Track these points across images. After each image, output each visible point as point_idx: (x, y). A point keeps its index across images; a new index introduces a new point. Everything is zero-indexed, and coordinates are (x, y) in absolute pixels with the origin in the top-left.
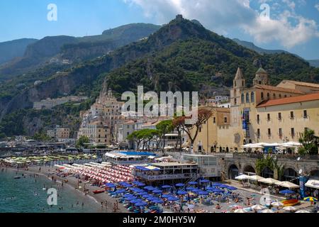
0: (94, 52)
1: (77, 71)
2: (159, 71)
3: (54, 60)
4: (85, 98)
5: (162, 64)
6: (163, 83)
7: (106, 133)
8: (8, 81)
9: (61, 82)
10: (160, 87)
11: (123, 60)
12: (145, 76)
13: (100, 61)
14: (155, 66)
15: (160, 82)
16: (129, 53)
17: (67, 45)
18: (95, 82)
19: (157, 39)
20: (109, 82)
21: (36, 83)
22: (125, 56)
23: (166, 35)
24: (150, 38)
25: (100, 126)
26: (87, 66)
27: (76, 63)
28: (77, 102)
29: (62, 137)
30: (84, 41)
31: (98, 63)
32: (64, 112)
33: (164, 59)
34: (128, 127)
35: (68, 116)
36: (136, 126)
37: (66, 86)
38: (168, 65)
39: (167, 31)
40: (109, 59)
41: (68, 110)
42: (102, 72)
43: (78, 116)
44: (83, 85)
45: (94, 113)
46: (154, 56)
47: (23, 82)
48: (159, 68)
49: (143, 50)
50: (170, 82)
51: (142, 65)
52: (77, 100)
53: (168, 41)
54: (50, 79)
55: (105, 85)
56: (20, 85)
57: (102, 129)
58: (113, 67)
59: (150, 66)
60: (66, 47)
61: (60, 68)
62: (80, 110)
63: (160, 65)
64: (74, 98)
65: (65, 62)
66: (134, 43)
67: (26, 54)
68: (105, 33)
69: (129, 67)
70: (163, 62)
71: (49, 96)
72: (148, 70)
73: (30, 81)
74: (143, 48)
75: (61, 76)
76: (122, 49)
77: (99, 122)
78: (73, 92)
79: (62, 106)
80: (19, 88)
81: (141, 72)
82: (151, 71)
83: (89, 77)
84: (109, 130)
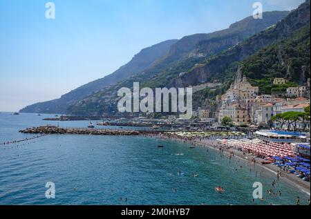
0: (224, 44)
1: (212, 62)
2: (291, 56)
3: (192, 54)
4: (220, 84)
5: (294, 49)
6: (296, 68)
7: (244, 114)
8: (159, 74)
9: (199, 72)
10: (293, 71)
11: (251, 49)
12: (277, 62)
13: (230, 52)
14: (287, 52)
15: (293, 66)
16: (258, 42)
17: (201, 41)
18: (226, 71)
19: (286, 25)
20: (243, 70)
21: (180, 74)
22: (254, 45)
23: (295, 20)
24: (278, 25)
25: (239, 108)
26: (220, 57)
27: (209, 55)
28: (213, 88)
29: (203, 117)
30: (215, 36)
31: (229, 54)
32: (203, 97)
33: (295, 44)
34: (267, 109)
35: (206, 100)
36: (274, 109)
37: (204, 76)
38: (301, 49)
39: (297, 15)
40: (238, 50)
41: (206, 95)
42: (233, 62)
43: (214, 99)
44: (217, 74)
45: (232, 97)
46: (283, 42)
47: (170, 74)
48: (291, 53)
49: (271, 38)
50: (303, 66)
51: (273, 52)
52: (213, 86)
53: (297, 25)
54: (191, 70)
55: (239, 73)
56: (169, 76)
57: (240, 111)
58: (242, 56)
59: (282, 52)
60: (200, 43)
61: (197, 61)
62: (216, 95)
63: (292, 51)
64: (210, 85)
65: (200, 55)
66: (262, 32)
67: (170, 52)
68: (233, 26)
69: (260, 55)
70: (294, 46)
71: (191, 84)
72: (279, 56)
73: (176, 73)
74: (271, 35)
75: (199, 68)
76: (251, 39)
77: (237, 105)
78: (209, 80)
79: (201, 92)
80: (168, 79)
81: (272, 58)
82: (283, 57)
83: (221, 66)
84: (246, 112)
